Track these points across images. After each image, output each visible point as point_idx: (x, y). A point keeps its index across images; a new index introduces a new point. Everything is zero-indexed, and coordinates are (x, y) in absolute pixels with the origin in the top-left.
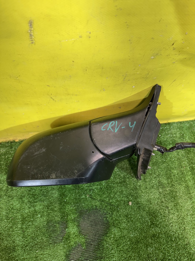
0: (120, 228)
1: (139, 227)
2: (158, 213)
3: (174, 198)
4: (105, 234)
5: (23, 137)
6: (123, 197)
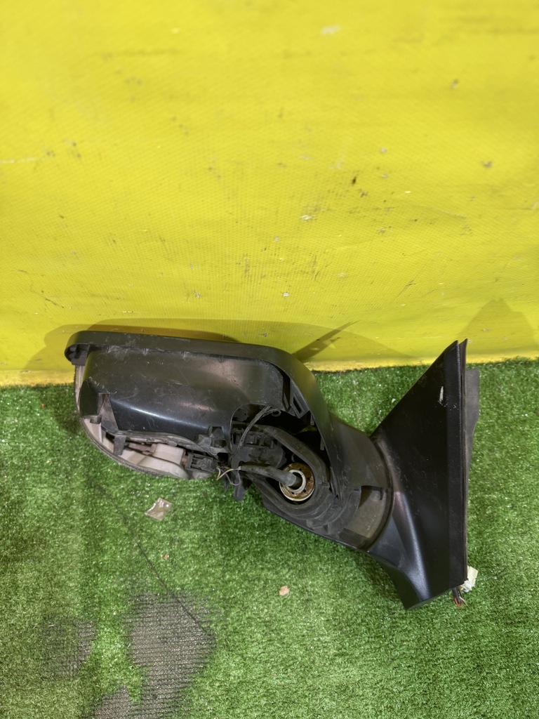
0: (243, 657)
1: (300, 659)
4: (200, 668)
5: (6, 381)
6: (262, 569)
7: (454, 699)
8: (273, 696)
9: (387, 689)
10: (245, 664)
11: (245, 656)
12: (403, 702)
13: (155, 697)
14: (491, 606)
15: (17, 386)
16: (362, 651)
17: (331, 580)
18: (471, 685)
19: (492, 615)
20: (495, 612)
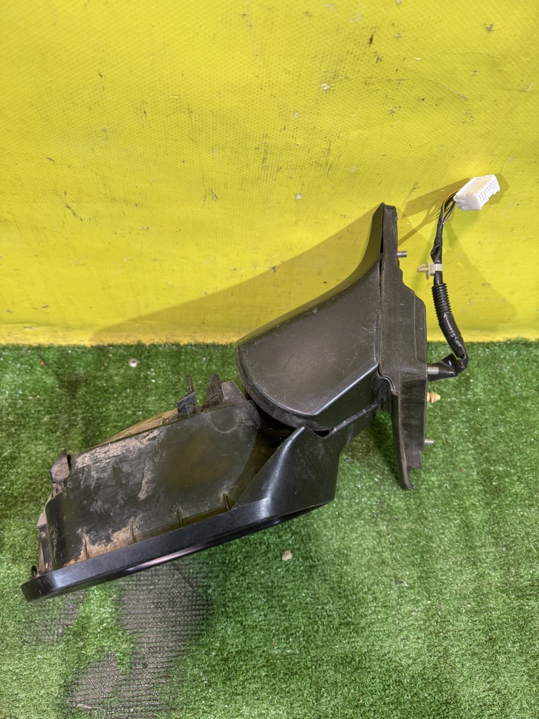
0: (242, 624)
1: (303, 628)
2: (365, 593)
3: (422, 557)
4: (196, 635)
5: (8, 339)
6: (265, 533)
7: (465, 674)
9: (395, 661)
10: (244, 632)
11: (244, 623)
12: (413, 676)
13: (145, 666)
14: (501, 578)
15: (18, 345)
16: (368, 621)
18: (483, 659)
19: (502, 587)
20: (505, 583)
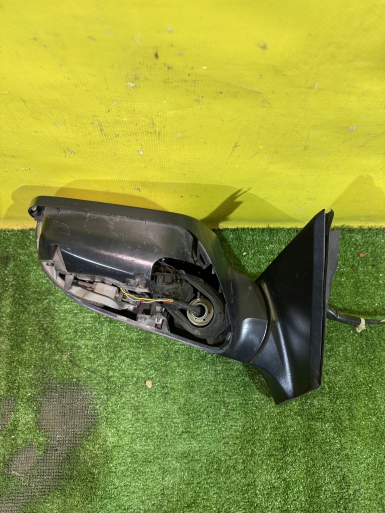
1: (157, 433)
2: (202, 412)
4: (86, 434)
6: (136, 370)
8: (135, 457)
10: (118, 434)
11: (118, 428)
16: (202, 431)
17: (185, 380)
18: (277, 459)
19: (299, 412)
20: (302, 410)
